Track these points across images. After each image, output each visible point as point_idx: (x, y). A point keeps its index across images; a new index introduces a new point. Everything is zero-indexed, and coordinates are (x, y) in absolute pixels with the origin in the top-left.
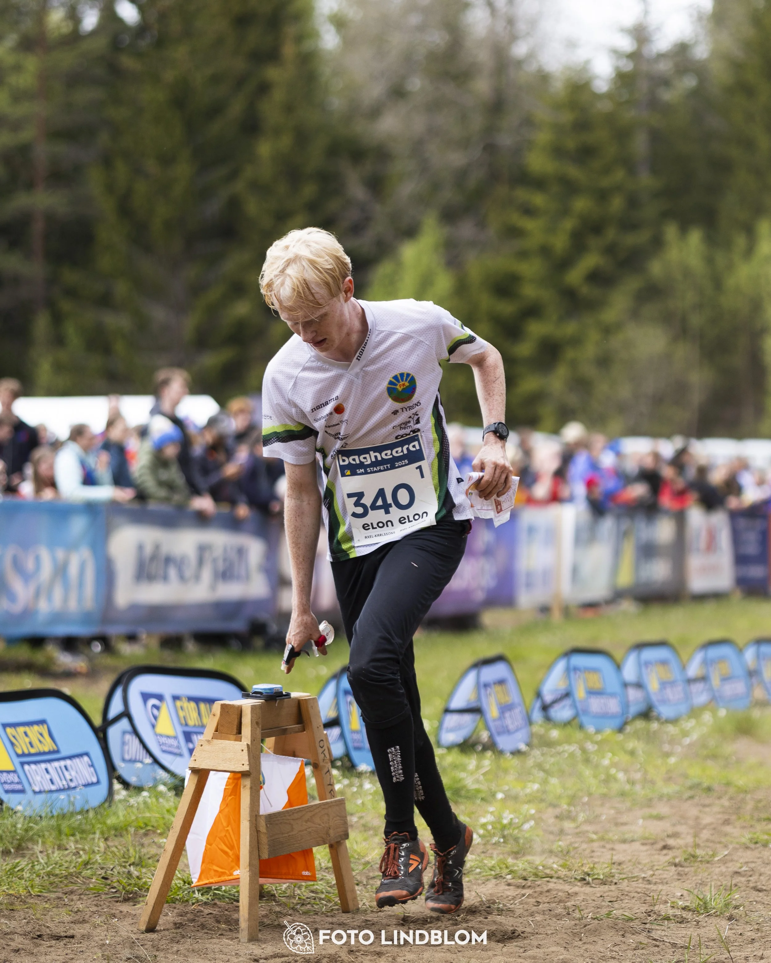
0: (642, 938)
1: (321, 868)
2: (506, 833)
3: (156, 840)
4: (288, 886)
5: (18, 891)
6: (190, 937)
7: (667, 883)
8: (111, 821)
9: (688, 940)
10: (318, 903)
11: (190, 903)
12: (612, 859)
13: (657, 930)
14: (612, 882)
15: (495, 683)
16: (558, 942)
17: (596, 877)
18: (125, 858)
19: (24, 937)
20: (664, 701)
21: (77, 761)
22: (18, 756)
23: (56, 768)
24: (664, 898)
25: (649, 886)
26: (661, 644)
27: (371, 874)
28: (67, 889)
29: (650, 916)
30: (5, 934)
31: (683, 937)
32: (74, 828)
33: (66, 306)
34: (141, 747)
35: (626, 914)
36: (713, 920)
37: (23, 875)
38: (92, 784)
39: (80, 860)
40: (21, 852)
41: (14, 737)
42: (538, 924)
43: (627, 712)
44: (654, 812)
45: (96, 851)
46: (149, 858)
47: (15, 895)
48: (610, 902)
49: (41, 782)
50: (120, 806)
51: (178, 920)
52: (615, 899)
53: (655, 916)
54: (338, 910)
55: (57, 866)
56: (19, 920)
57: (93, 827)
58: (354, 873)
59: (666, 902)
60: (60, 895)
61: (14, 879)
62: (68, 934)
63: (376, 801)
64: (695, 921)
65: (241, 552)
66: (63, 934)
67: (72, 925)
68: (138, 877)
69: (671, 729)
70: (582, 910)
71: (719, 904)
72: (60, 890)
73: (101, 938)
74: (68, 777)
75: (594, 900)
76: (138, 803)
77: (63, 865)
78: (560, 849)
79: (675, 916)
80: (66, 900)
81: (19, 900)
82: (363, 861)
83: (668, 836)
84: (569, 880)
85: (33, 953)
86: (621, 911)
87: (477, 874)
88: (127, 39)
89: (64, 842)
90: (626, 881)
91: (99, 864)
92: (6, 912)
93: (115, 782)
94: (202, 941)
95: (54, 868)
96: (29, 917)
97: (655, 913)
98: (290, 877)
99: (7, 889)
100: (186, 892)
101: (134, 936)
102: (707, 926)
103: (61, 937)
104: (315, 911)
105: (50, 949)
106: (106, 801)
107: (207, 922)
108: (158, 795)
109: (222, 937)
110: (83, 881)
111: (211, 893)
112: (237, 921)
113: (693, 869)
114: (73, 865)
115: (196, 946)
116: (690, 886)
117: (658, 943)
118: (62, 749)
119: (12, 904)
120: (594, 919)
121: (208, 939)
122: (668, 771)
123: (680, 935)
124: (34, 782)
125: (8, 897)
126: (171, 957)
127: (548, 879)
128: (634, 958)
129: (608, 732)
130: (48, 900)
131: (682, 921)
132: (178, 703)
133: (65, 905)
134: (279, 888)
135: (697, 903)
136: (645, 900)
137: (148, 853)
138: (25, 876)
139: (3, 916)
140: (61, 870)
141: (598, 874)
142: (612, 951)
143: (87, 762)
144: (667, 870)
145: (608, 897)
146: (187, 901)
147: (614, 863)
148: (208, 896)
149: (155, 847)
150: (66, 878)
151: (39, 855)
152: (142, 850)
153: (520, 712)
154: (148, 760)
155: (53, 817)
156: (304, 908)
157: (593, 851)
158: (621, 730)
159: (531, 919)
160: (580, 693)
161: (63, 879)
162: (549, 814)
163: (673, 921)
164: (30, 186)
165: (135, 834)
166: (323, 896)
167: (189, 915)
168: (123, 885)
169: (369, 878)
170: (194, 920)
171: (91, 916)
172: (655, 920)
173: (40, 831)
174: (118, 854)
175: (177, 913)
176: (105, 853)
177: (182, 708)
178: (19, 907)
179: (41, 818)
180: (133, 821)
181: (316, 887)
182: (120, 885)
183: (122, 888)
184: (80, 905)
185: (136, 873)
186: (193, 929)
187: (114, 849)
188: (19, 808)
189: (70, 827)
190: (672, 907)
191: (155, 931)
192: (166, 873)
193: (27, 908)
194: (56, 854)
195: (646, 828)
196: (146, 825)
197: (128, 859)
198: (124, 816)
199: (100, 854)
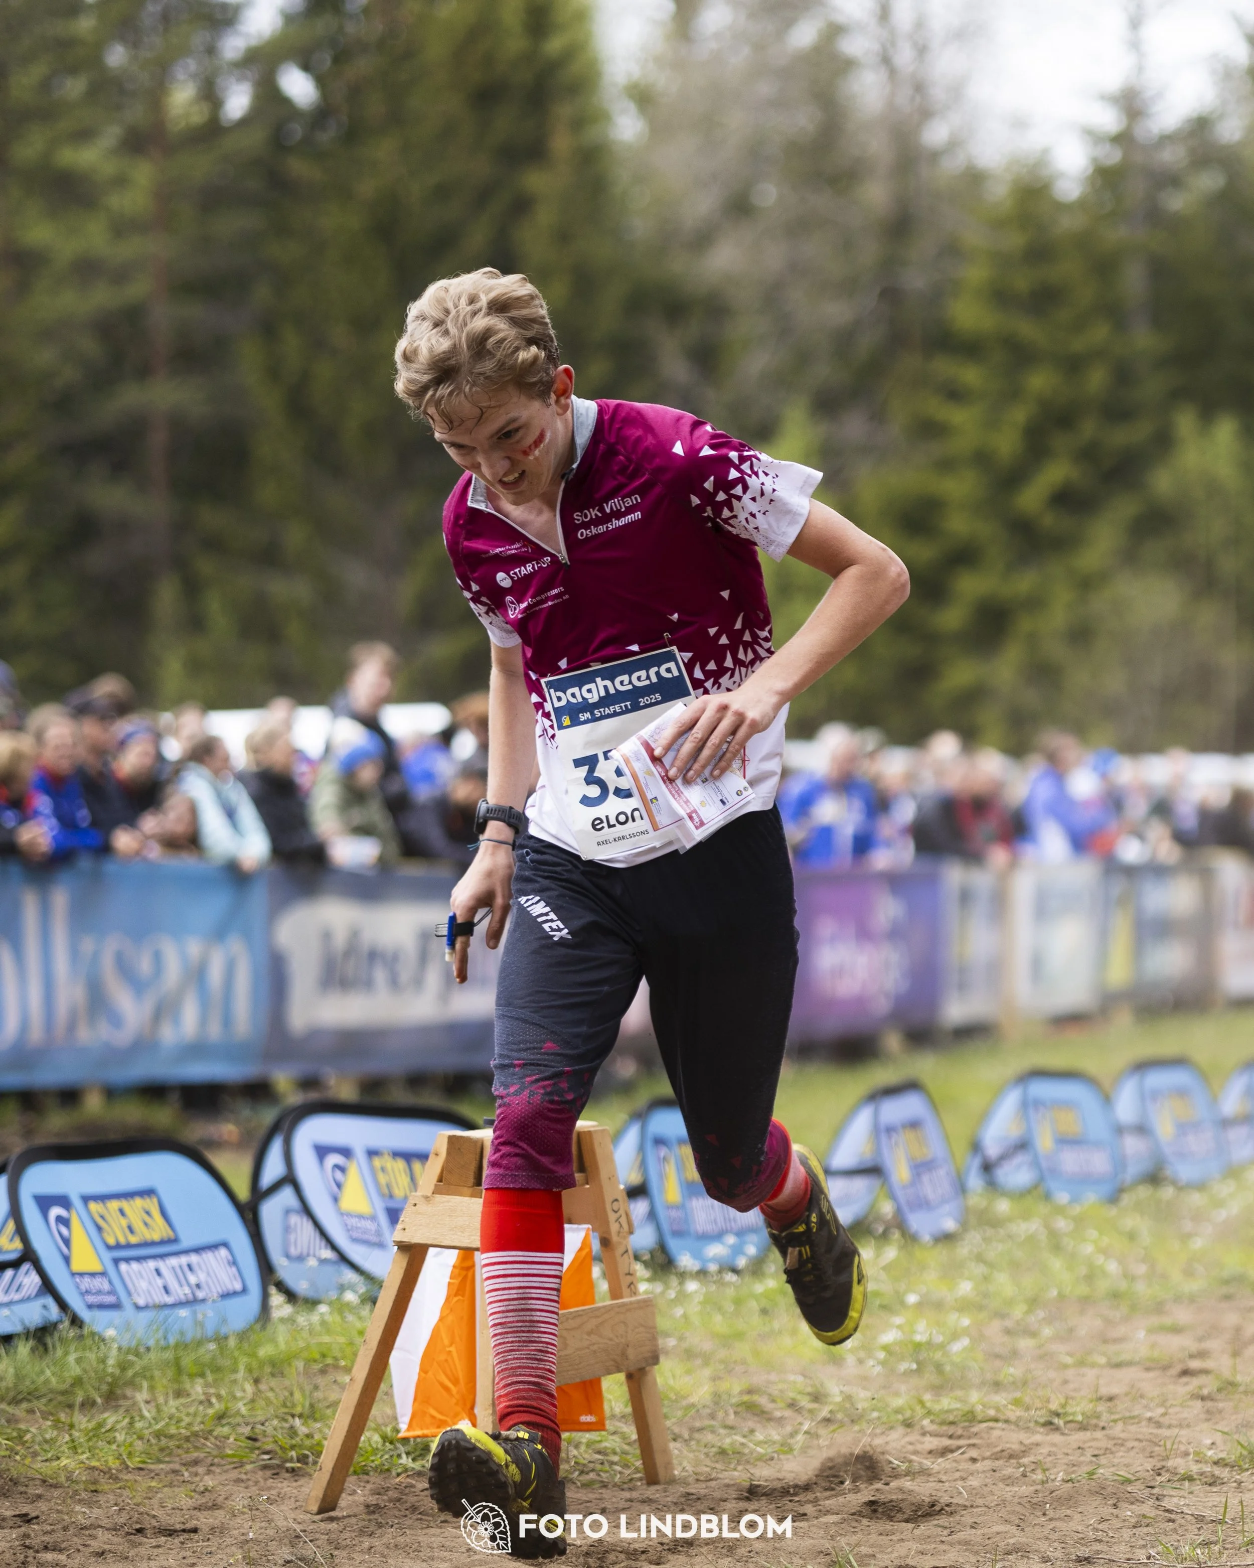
0: (1147, 1509)
1: (614, 1416)
2: (922, 1356)
3: (338, 1378)
5: (106, 1461)
6: (392, 1526)
7: (1188, 1426)
8: (264, 1352)
9: (1222, 1510)
10: (607, 1468)
11: (394, 1473)
12: (1097, 1392)
13: (1172, 1496)
14: (1096, 1426)
15: (904, 1127)
16: (1007, 1517)
17: (1071, 1418)
18: (286, 1406)
19: (114, 1533)
20: (1183, 1155)
21: (209, 1256)
22: (109, 1247)
24: (1183, 1448)
25: (1160, 1431)
26: (1178, 1062)
27: (698, 1424)
28: (187, 1458)
29: (1159, 1475)
30: (82, 1529)
31: (1216, 1506)
32: (202, 1364)
33: (205, 566)
34: (317, 1234)
35: (1120, 1473)
37: (115, 1437)
38: (235, 1294)
39: (211, 1411)
40: (114, 1403)
41: (102, 1217)
42: (974, 1492)
43: (1124, 1173)
44: (1167, 1321)
45: (239, 1398)
46: (328, 1407)
47: (101, 1468)
48: (1095, 1456)
49: (149, 1292)
50: (281, 1328)
51: (372, 1500)
52: (1102, 1452)
53: (1168, 1476)
54: (641, 1479)
55: (173, 1422)
56: (107, 1507)
57: (236, 1362)
58: (668, 1423)
59: (1187, 1454)
60: (177, 1467)
62: (188, 1526)
63: (708, 1313)
64: (1235, 1482)
66: (178, 1527)
67: (195, 1512)
68: (307, 1435)
69: (1196, 1199)
70: (1047, 1470)
72: (177, 1459)
73: (242, 1531)
74: (193, 1280)
75: (1067, 1454)
76: (310, 1325)
77: (183, 1420)
78: (1011, 1379)
79: (1202, 1474)
80: (186, 1474)
81: (107, 1476)
82: (684, 1403)
83: (1191, 1356)
84: (1026, 1425)
85: (127, 1558)
86: (1112, 1469)
87: (872, 1420)
88: (297, 131)
89: (188, 1386)
90: (1120, 1423)
91: (243, 1416)
92: (84, 1495)
93: (273, 1290)
94: (412, 1532)
95: (167, 1424)
96: (123, 1501)
99: (88, 1458)
100: (387, 1456)
101: (298, 1528)
103: (175, 1531)
104: (602, 1482)
105: (156, 1551)
106: (257, 1321)
107: (421, 1502)
108: (341, 1308)
109: (446, 1524)
110: (216, 1445)
113: (1231, 1404)
114: (199, 1419)
115: (401, 1540)
116: (1228, 1428)
117: (1173, 1516)
118: (182, 1235)
119: (95, 1482)
120: (1068, 1481)
121: (422, 1529)
122: (1192, 1260)
123: (1210, 1504)
124: (136, 1292)
125: (88, 1471)
126: (358, 1557)
127: (991, 1424)
128: (1133, 1540)
129: (1091, 1197)
130: (157, 1475)
131: (1214, 1482)
132: (377, 1162)
133: (184, 1482)
135: (1238, 1452)
136: (1152, 1452)
137: (325, 1399)
138: (118, 1437)
139: (80, 1501)
140: (178, 1428)
141: (1074, 1414)
142: (1097, 1530)
143: (226, 1257)
144: (1188, 1407)
145: (1091, 1449)
146: (388, 1470)
147: (1100, 1399)
148: (424, 1462)
149: (336, 1389)
150: (188, 1441)
151: (142, 1405)
152: (315, 1394)
153: (948, 1174)
154: (328, 1254)
155: (166, 1347)
156: (585, 1478)
157: (1066, 1382)
158: (1113, 1200)
159: (960, 1484)
160: (1044, 1142)
161: (181, 1442)
162: (994, 1328)
163: (1198, 1482)
164: (144, 372)
165: (306, 1373)
166: (616, 1459)
167: (390, 1493)
168: (281, 1448)
169: (693, 1430)
170: (399, 1500)
171: (226, 1499)
172: (1169, 1481)
173: (145, 1369)
174: (275, 1401)
175: (371, 1490)
176: (253, 1401)
177: (383, 1169)
178: (106, 1487)
179: (148, 1349)
180: (302, 1350)
181: (605, 1444)
182: (278, 1449)
183: (280, 1452)
184: (209, 1482)
185: (303, 1430)
186: (397, 1513)
187: (270, 1395)
188: (110, 1333)
189: (196, 1362)
190: (1197, 1461)
191: (332, 1519)
192: (353, 1418)
193: (120, 1488)
194: (171, 1402)
195: (1154, 1345)
196: (324, 1356)
197: (292, 1407)
198: (287, 1342)
199: (244, 1401)
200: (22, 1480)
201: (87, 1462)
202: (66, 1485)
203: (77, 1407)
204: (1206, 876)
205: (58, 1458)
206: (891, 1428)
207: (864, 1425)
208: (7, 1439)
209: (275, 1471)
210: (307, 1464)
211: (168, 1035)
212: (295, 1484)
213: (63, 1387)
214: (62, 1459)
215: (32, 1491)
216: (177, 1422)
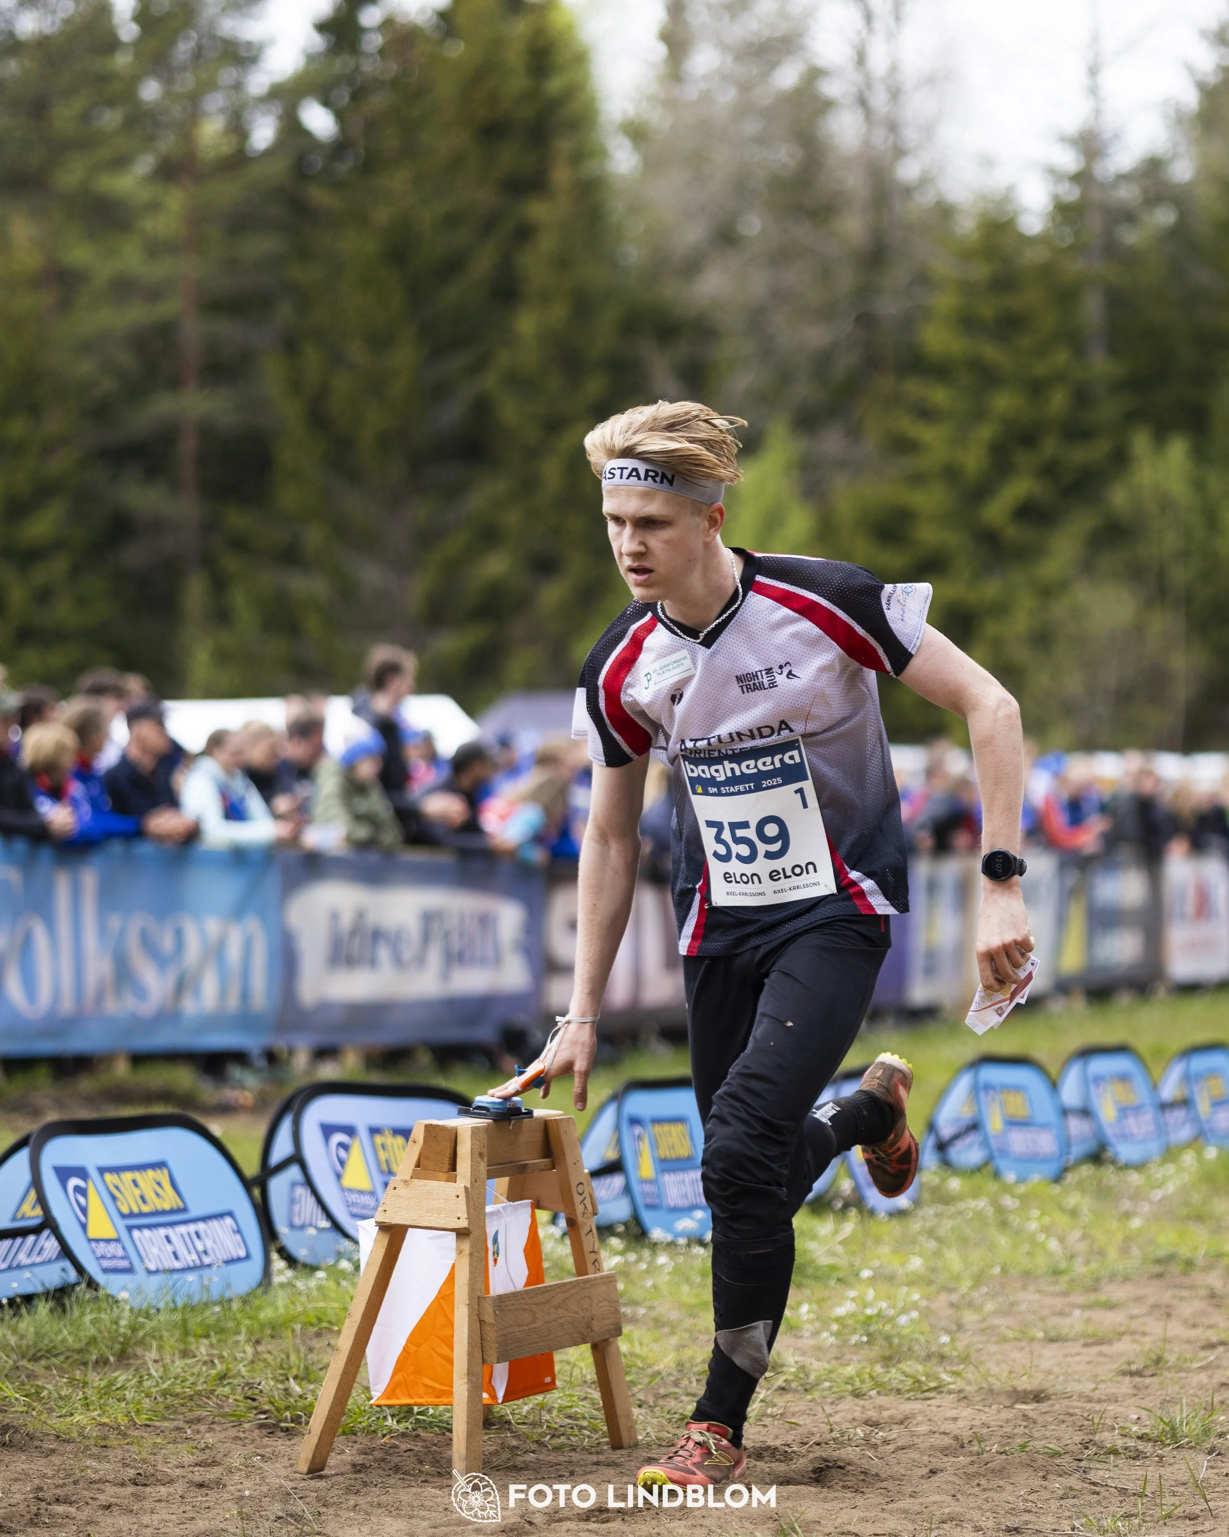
0: (1073, 1481)
1: (585, 1382)
2: (872, 1329)
3: (330, 1342)
4: (532, 1409)
5: (116, 1418)
6: (376, 1485)
7: (1116, 1401)
8: (267, 1314)
9: (1143, 1483)
10: (577, 1433)
11: (380, 1434)
13: (1097, 1469)
16: (944, 1487)
18: (283, 1368)
19: (120, 1487)
20: (1125, 1137)
21: (214, 1224)
22: (123, 1216)
23: (182, 1235)
24: (1109, 1423)
25: (1089, 1406)
26: (1121, 1049)
27: (662, 1391)
28: (191, 1416)
29: (1087, 1448)
30: (91, 1483)
31: (1137, 1480)
32: (208, 1327)
33: (231, 563)
35: (1051, 1446)
36: (1185, 1453)
37: (125, 1395)
38: (239, 1259)
39: (213, 1372)
40: (125, 1362)
41: (117, 1187)
43: (1068, 1153)
44: (1102, 1297)
45: (239, 1359)
46: (321, 1369)
47: (111, 1424)
48: (1028, 1428)
49: (159, 1258)
50: (281, 1293)
51: (359, 1459)
53: (1094, 1449)
54: (606, 1444)
55: (178, 1382)
56: (114, 1462)
57: (239, 1324)
58: (634, 1389)
59: (1113, 1429)
60: (181, 1424)
61: (111, 1400)
63: (677, 1283)
64: (1157, 1456)
65: (486, 922)
67: (195, 1469)
68: (301, 1397)
69: (1135, 1178)
70: (983, 1441)
71: (1195, 1429)
72: (181, 1417)
73: (238, 1487)
74: (199, 1247)
75: (1002, 1427)
76: (309, 1288)
77: (187, 1380)
78: (955, 1353)
79: (1126, 1448)
80: (189, 1431)
81: (116, 1432)
82: (650, 1371)
85: (131, 1511)
86: (1044, 1441)
87: (824, 1390)
88: (317, 162)
89: (193, 1347)
90: (1053, 1397)
91: (243, 1377)
92: (95, 1450)
93: (275, 1256)
94: (394, 1491)
95: (174, 1384)
97: (1095, 1444)
99: (99, 1415)
100: (373, 1418)
101: (289, 1486)
102: (1175, 1463)
104: (572, 1445)
105: (158, 1505)
106: (260, 1285)
107: (404, 1463)
108: (337, 1275)
109: (426, 1484)
110: (217, 1404)
111: (412, 1420)
112: (449, 1461)
113: (1157, 1380)
114: (202, 1380)
115: (384, 1498)
116: (1152, 1404)
117: (1097, 1489)
118: (190, 1206)
119: (105, 1438)
120: (1001, 1453)
121: (404, 1488)
122: (1128, 1239)
123: (1132, 1477)
124: (148, 1257)
125: (99, 1427)
126: (345, 1514)
128: (1060, 1511)
129: (1036, 1178)
130: (162, 1432)
131: (1137, 1455)
132: (378, 1139)
133: (186, 1439)
134: (517, 1412)
135: (1161, 1428)
136: (1081, 1426)
137: (319, 1362)
138: (127, 1396)
139: (90, 1456)
140: (183, 1388)
142: (1027, 1501)
143: (231, 1226)
144: (1118, 1382)
146: (374, 1432)
148: (408, 1423)
149: (328, 1351)
150: (191, 1400)
151: (151, 1364)
152: (310, 1356)
154: (325, 1224)
155: (175, 1309)
156: (555, 1442)
157: (1005, 1356)
158: (1058, 1179)
160: (994, 1123)
161: (186, 1400)
162: (942, 1302)
163: (1123, 1456)
164: (175, 383)
165: (303, 1334)
166: (585, 1423)
167: (376, 1453)
168: (277, 1408)
169: (658, 1397)
170: (384, 1460)
171: (225, 1455)
172: (1095, 1454)
173: (154, 1329)
174: (273, 1363)
175: (358, 1450)
176: (252, 1362)
177: (383, 1146)
178: (115, 1443)
179: (158, 1310)
180: (299, 1315)
181: (574, 1410)
182: (273, 1409)
183: (276, 1413)
184: (210, 1439)
185: (297, 1391)
186: (381, 1473)
187: (267, 1356)
188: (123, 1295)
189: (201, 1324)
190: (1123, 1436)
191: (321, 1477)
193: (128, 1444)
194: (178, 1363)
195: (1088, 1321)
196: (320, 1320)
197: (288, 1369)
198: (286, 1307)
199: (245, 1363)
200: (38, 1435)
201: (98, 1418)
203: (90, 1366)
205: (72, 1415)
206: (841, 1398)
207: (816, 1395)
208: (25, 1396)
209: (270, 1431)
210: (300, 1423)
211: (189, 1007)
212: (288, 1443)
213: (78, 1346)
214: (76, 1415)
215: (47, 1446)
216: (182, 1381)
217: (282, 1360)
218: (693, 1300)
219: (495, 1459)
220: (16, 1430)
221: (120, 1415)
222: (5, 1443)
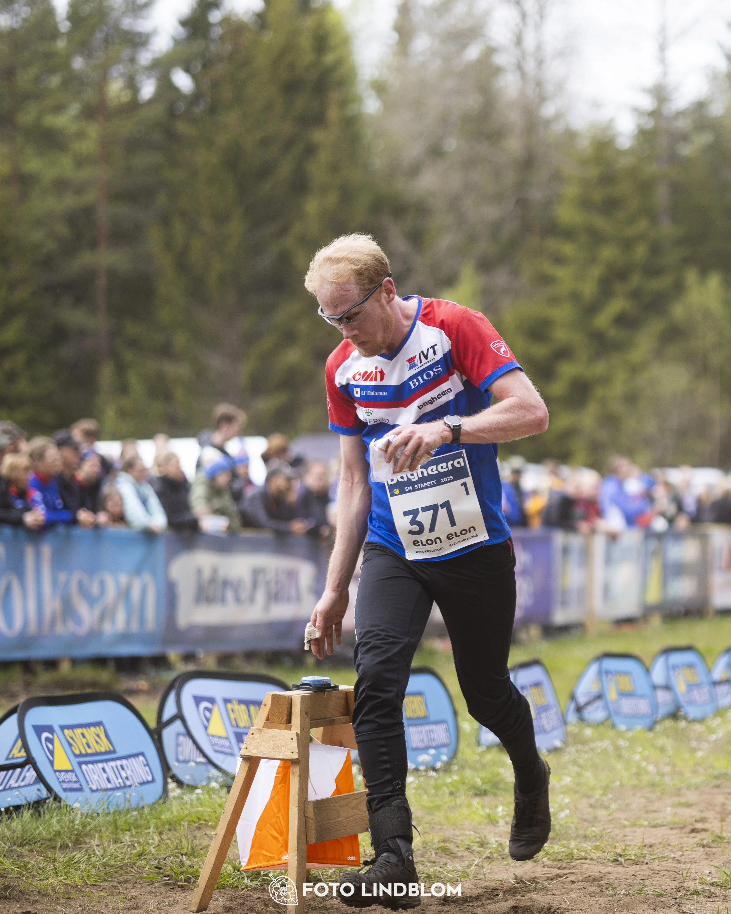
0: (673, 911)
1: (366, 855)
3: (208, 832)
4: (334, 872)
5: (75, 881)
7: (696, 863)
8: (165, 816)
11: (240, 888)
12: (643, 842)
13: (687, 904)
14: (643, 862)
15: (531, 686)
17: (628, 857)
18: (178, 849)
20: (691, 703)
21: (133, 760)
22: (76, 756)
23: (112, 767)
24: (693, 876)
25: (679, 865)
26: (689, 648)
28: (121, 879)
29: (679, 891)
31: (712, 910)
32: (129, 823)
33: (128, 356)
34: (195, 747)
35: (657, 890)
37: (80, 866)
38: (148, 782)
39: (134, 852)
40: (78, 846)
41: (72, 738)
42: (573, 901)
43: (657, 713)
44: (683, 800)
45: (151, 843)
46: (201, 849)
47: (72, 884)
48: (642, 880)
49: (99, 782)
50: (175, 803)
51: (228, 904)
52: (646, 878)
53: (684, 892)
55: (113, 858)
56: (75, 908)
57: (149, 822)
59: (695, 879)
60: (115, 884)
61: (71, 870)
63: (419, 794)
64: (723, 895)
65: (292, 575)
67: (126, 911)
68: (190, 866)
69: (698, 727)
70: (615, 888)
72: (115, 879)
74: (124, 775)
75: (626, 879)
76: (191, 800)
77: (118, 857)
78: (593, 834)
79: (704, 891)
80: (121, 888)
81: (75, 889)
83: (697, 821)
84: (602, 862)
86: (652, 888)
88: (182, 106)
89: (121, 836)
90: (656, 861)
91: (153, 854)
92: (62, 901)
93: (170, 780)
95: (109, 859)
96: (85, 904)
97: (684, 889)
98: (336, 862)
99: (64, 879)
100: (236, 879)
106: (160, 798)
107: (255, 906)
108: (209, 791)
110: (138, 871)
111: (260, 879)
113: (720, 849)
114: (128, 856)
116: (718, 864)
118: (117, 749)
119: (69, 893)
120: (627, 895)
122: (697, 764)
123: (709, 909)
124: (91, 781)
125: (64, 886)
127: (582, 861)
129: (638, 727)
130: (104, 889)
131: (711, 895)
132: (230, 706)
133: (119, 893)
134: (325, 874)
135: (725, 878)
136: (675, 878)
137: (200, 844)
138: (81, 867)
139: (60, 904)
140: (116, 862)
141: (630, 855)
143: (143, 761)
144: (695, 851)
145: (640, 876)
146: (237, 887)
147: (645, 846)
148: (257, 882)
149: (207, 839)
150: (122, 869)
151: (95, 847)
152: (194, 842)
153: (556, 713)
154: (201, 759)
155: (109, 813)
157: (625, 836)
158: (651, 729)
159: (565, 896)
160: (612, 695)
161: (118, 869)
162: (584, 803)
163: (702, 896)
164: (93, 245)
165: (188, 828)
167: (238, 900)
168: (175, 873)
170: (243, 904)
171: (144, 903)
172: (685, 895)
173: (96, 826)
174: (171, 845)
175: (227, 898)
176: (159, 845)
177: (233, 711)
178: (75, 896)
179: (98, 814)
180: (186, 816)
182: (173, 874)
183: (174, 876)
184: (134, 893)
185: (188, 863)
186: (242, 912)
188: (77, 805)
189: (125, 822)
190: (701, 883)
192: (217, 857)
193: (83, 897)
194: (112, 846)
195: (676, 814)
196: (199, 819)
197: (181, 850)
198: (178, 811)
199: (154, 846)
200: (27, 891)
202: (52, 894)
203: (57, 849)
204: (704, 539)
205: (47, 879)
208: (18, 868)
209: (171, 887)
210: (190, 883)
211: (108, 629)
212: (183, 895)
213: (49, 837)
214: (50, 879)
215: (32, 898)
216: (115, 858)
217: (177, 844)
218: (430, 805)
219: (312, 903)
220: (13, 889)
221: (77, 879)
222: (6, 897)
